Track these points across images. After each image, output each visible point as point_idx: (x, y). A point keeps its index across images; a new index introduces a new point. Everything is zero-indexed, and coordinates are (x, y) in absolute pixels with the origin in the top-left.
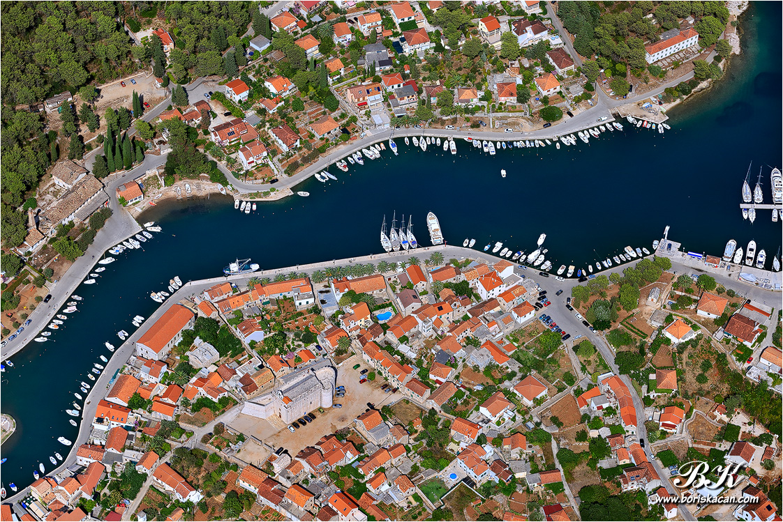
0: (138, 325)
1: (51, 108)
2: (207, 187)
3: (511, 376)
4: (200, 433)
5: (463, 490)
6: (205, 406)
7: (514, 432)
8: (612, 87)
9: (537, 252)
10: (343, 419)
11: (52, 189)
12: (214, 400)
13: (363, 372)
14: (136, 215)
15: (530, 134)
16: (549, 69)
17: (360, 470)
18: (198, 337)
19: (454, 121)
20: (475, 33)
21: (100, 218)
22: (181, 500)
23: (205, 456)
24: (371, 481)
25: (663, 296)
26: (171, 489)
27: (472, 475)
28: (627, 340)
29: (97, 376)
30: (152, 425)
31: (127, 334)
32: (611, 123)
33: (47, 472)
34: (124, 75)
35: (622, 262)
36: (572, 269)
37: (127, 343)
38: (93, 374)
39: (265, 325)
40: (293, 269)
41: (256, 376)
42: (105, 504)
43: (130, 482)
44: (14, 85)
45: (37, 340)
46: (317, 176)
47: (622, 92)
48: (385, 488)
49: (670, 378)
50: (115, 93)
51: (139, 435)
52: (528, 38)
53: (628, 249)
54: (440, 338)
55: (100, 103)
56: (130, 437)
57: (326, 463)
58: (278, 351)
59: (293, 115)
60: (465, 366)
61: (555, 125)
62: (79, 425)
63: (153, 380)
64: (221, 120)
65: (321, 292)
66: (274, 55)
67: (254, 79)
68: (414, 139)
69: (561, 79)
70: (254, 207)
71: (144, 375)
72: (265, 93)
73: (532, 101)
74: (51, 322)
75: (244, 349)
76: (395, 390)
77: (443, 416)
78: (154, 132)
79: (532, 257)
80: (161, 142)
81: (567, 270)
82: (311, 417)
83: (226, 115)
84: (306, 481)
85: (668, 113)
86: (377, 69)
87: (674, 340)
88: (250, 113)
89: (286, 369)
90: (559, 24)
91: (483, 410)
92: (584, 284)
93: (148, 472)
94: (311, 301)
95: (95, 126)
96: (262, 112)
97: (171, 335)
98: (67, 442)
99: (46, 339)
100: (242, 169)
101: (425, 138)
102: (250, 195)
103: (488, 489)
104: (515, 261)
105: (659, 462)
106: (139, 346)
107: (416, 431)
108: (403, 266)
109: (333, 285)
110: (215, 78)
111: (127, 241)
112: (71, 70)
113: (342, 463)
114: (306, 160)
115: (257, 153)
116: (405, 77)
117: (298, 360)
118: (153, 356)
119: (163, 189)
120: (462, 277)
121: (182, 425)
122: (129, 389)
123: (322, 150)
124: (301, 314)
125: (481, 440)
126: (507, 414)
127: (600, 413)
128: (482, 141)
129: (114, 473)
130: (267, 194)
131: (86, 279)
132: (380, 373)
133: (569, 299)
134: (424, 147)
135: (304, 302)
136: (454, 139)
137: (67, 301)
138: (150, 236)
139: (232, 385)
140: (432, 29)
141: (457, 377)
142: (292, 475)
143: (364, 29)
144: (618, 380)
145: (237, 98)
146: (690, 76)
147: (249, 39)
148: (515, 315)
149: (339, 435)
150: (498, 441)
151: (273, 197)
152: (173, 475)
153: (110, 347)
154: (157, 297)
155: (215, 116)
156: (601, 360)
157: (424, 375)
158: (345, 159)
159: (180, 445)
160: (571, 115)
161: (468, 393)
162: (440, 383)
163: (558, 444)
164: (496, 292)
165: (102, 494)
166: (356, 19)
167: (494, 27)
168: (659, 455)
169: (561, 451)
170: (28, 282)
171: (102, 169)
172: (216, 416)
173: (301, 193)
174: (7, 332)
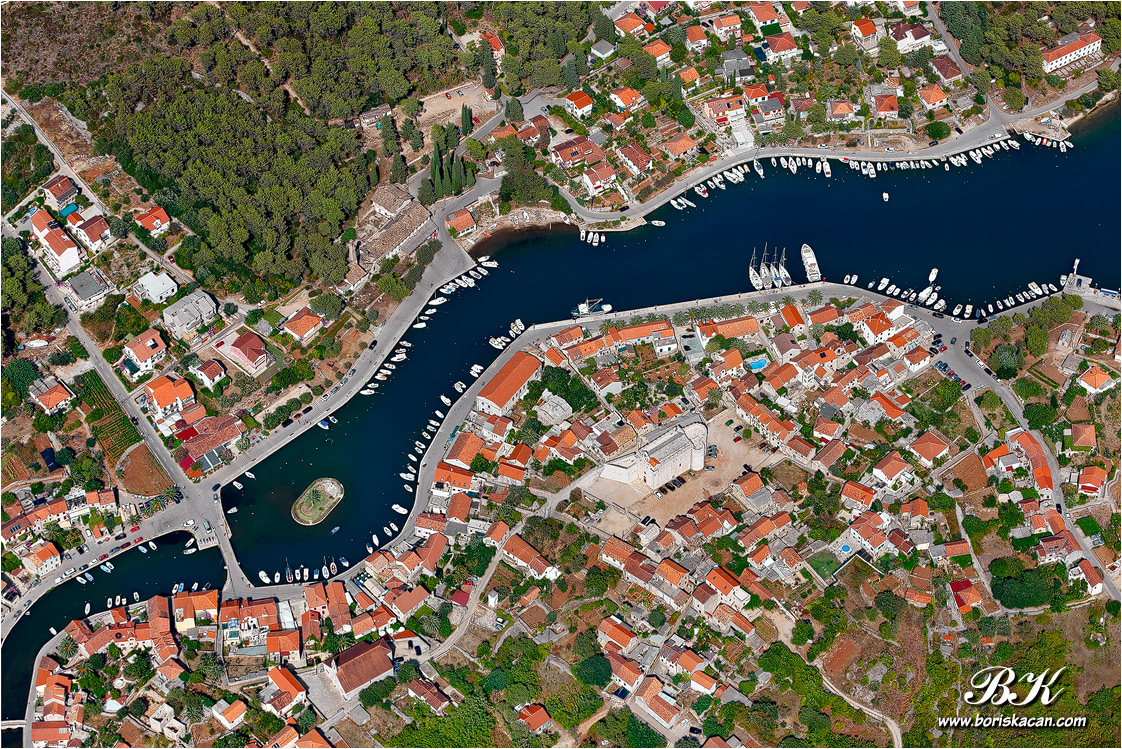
0: (476, 375)
1: (366, 123)
2: (549, 216)
3: (907, 432)
4: (554, 500)
5: (857, 564)
6: (558, 469)
7: (914, 498)
8: (1006, 98)
9: (929, 290)
10: (717, 484)
11: (372, 217)
12: (569, 462)
13: (737, 429)
14: (468, 248)
15: (913, 153)
16: (933, 79)
17: (740, 542)
18: (546, 390)
19: (827, 139)
20: (848, 38)
21: (428, 252)
22: (537, 577)
23: (561, 526)
24: (752, 554)
25: (1075, 340)
26: (525, 564)
27: (868, 546)
28: (1037, 391)
29: (433, 434)
30: (499, 491)
31: (464, 386)
32: (1006, 141)
33: (381, 544)
34: (449, 85)
35: (1027, 301)
36: (969, 309)
37: (464, 396)
38: (428, 432)
39: (622, 376)
40: (651, 310)
41: (615, 434)
42: (450, 581)
43: (476, 556)
44: (327, 96)
45: (363, 392)
46: (673, 203)
47: (1016, 105)
48: (769, 562)
49: (1088, 433)
50: (440, 106)
51: (484, 502)
52: (907, 44)
53: (1033, 286)
54: (824, 390)
55: (423, 117)
56: (475, 505)
57: (701, 534)
58: (638, 405)
59: (644, 132)
60: (853, 421)
61: (942, 144)
62: (415, 490)
63: (498, 439)
64: (562, 137)
65: (684, 337)
66: (619, 62)
67: (597, 91)
68: (783, 160)
69: (947, 90)
70: (603, 239)
71: (487, 432)
72: (610, 107)
73: (915, 116)
74: (378, 372)
75: (599, 403)
76: (774, 450)
77: (831, 479)
78: (486, 151)
79: (923, 295)
80: (494, 164)
81: (964, 310)
82: (680, 480)
83: (567, 132)
84: (678, 555)
85: (1070, 129)
86: (738, 79)
87: (1091, 390)
88: (594, 130)
89: (650, 426)
90: (942, 28)
91: (877, 472)
92: (984, 326)
93: (497, 545)
94: (674, 347)
95: (418, 145)
96: (608, 129)
97: (517, 387)
98: (402, 511)
99: (373, 392)
100: (587, 195)
101: (794, 158)
102: (598, 224)
103: (887, 563)
104: (904, 300)
105: (1079, 530)
106: (481, 400)
107: (801, 497)
108: (777, 307)
109: (698, 329)
110: (553, 89)
111: (460, 278)
112: (390, 80)
113: (718, 534)
114: (661, 184)
115: (605, 177)
116: (769, 88)
117: (662, 415)
118: (496, 410)
119: (497, 218)
120: (846, 319)
121: (533, 491)
122: (471, 450)
123: (677, 173)
124: (662, 362)
125: (876, 507)
126: (904, 476)
127: (1009, 475)
128: (860, 162)
129: (457, 546)
130: (616, 223)
131: (415, 322)
132: (757, 430)
133: (967, 344)
134: (794, 169)
135: (665, 348)
136: (828, 160)
137: (396, 347)
138: (485, 273)
139: (588, 444)
140: (797, 33)
141: (845, 434)
142: (662, 548)
143: (721, 33)
144: (1029, 436)
145: (579, 113)
146: (1093, 87)
147: (589, 44)
148: (908, 363)
149: (714, 502)
150: (895, 508)
151: (625, 227)
152: (526, 549)
153: (446, 400)
154: (497, 343)
155: (555, 133)
156: (1007, 413)
157: (807, 432)
158: (705, 183)
159: (532, 514)
160: (960, 132)
161: (858, 452)
162: (826, 441)
163: (963, 510)
164: (885, 335)
165: (444, 570)
166: (711, 22)
167: (869, 31)
168: (1078, 522)
169: (967, 518)
170: (350, 325)
171: (428, 196)
172: (572, 480)
173: (656, 223)
174: (329, 383)
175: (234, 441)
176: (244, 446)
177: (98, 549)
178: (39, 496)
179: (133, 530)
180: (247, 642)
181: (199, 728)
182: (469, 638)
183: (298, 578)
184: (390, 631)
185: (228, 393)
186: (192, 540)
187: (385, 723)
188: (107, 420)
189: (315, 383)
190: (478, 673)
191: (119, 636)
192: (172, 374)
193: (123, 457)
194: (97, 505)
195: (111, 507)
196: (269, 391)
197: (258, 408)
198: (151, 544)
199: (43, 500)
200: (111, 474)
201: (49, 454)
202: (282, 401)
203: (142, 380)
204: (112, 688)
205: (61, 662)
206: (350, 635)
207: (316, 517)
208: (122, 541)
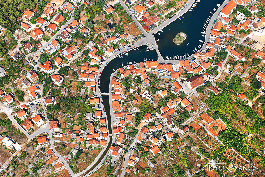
0: (219, 7)
4: (242, 40)
6: (243, 32)
12: (246, 30)
18: (238, 11)
22: (239, 60)
23: (244, 47)
26: (236, 57)
29: (209, 22)
30: (227, 37)
31: (216, 9)
37: (216, 12)
38: (207, 21)
39: (258, 8)
41: (258, 23)
42: (216, 60)
43: (222, 54)
45: (190, 10)
56: (222, 41)
58: (262, 16)
62: (205, 36)
63: (226, 24)
71: (223, 22)
75: (252, 15)
93: (228, 51)
97: (231, 10)
98: (202, 42)
99: (192, 10)
106: (221, 13)
118: (225, 16)
121: (236, 37)
122: (219, 26)
129: (217, 51)
139: (250, 26)
152: (237, 53)
153: (212, 13)
159: (237, 44)
165: (214, 57)
172: (247, 35)
174: (180, 8)
175: (157, 22)
176: (159, 23)
177: (124, 49)
178: (108, 35)
179: (132, 45)
180: (164, 75)
181: (155, 97)
182: (223, 75)
183: (176, 58)
184: (202, 73)
185: (155, 9)
186: (148, 48)
187: (203, 97)
188: (123, 16)
189: (177, 7)
190: (226, 85)
191: (132, 72)
192: (140, 4)
193: (128, 26)
194: (123, 38)
195: (127, 39)
196: (165, 9)
197: (163, 14)
198: (137, 48)
199: (109, 36)
200: (126, 30)
201: (109, 24)
202: (169, 12)
203: (132, 6)
204: (131, 86)
205: (117, 78)
206: (192, 74)
207: (180, 43)
208: (130, 48)
